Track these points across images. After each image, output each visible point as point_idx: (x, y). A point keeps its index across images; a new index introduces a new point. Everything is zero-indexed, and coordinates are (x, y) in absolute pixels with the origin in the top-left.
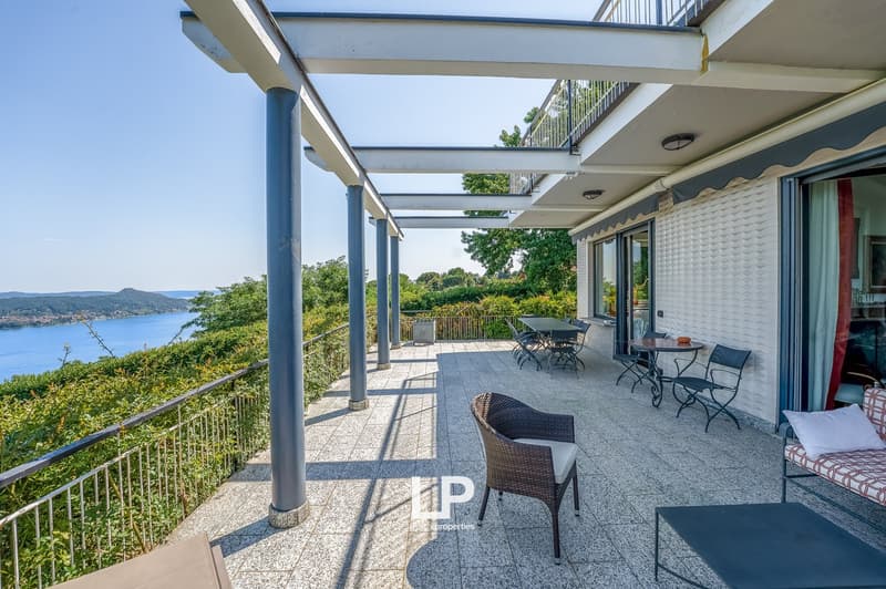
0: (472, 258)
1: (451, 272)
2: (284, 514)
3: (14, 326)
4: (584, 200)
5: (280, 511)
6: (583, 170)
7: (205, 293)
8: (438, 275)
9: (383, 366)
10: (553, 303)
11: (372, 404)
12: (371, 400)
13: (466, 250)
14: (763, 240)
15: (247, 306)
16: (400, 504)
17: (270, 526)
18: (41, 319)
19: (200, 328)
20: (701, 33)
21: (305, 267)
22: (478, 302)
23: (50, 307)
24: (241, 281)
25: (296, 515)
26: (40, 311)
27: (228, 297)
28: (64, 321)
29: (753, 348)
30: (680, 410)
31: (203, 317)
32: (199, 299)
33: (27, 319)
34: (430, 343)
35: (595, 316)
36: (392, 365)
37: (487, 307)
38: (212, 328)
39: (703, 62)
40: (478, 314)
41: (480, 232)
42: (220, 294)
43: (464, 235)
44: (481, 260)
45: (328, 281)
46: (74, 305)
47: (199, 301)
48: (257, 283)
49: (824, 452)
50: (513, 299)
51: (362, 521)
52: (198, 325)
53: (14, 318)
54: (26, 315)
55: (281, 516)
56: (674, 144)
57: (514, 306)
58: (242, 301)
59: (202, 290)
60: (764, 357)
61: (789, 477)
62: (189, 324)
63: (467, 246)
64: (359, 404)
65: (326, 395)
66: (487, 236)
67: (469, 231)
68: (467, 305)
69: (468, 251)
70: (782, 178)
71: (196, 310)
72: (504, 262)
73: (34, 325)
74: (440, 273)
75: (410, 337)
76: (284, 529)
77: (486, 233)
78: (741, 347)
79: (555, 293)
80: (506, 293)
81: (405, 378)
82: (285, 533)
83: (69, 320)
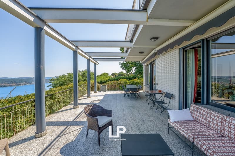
0: (122, 69)
1: (120, 73)
2: (38, 134)
3: (5, 86)
4: (139, 54)
5: (37, 133)
6: (134, 46)
7: (53, 78)
8: (117, 74)
9: (88, 97)
10: (138, 81)
11: (79, 107)
12: (80, 106)
13: (120, 67)
14: (176, 65)
15: (63, 81)
16: (70, 132)
17: (35, 137)
18: (12, 84)
19: (52, 87)
20: (146, 12)
21: (79, 71)
22: (119, 81)
23: (15, 81)
24: (62, 75)
25: (41, 135)
26: (12, 82)
27: (58, 79)
28: (18, 85)
29: (174, 93)
30: (157, 109)
31: (53, 84)
32: (52, 79)
33: (9, 84)
34: (105, 91)
35: (147, 84)
36: (91, 97)
37: (121, 82)
38: (54, 87)
39: (147, 19)
40: (118, 84)
41: (124, 62)
42: (56, 78)
43: (120, 63)
44: (125, 70)
45: (84, 75)
46: (21, 81)
47: (51, 80)
48: (66, 75)
49: (175, 121)
50: (128, 80)
51: (58, 136)
52: (51, 86)
53: (5, 84)
54: (8, 83)
55: (37, 135)
56: (153, 40)
57: (128, 82)
58: (62, 80)
59: (52, 77)
60: (176, 96)
61: (170, 127)
62: (49, 86)
63: (121, 66)
64: (76, 107)
65: (69, 104)
66: (126, 63)
67: (122, 62)
68: (115, 81)
69: (121, 67)
70: (180, 49)
71: (51, 82)
72: (131, 70)
73: (11, 86)
74: (117, 73)
75: (99, 90)
76: (38, 138)
77: (126, 62)
78: (172, 93)
79: (139, 78)
80: (127, 78)
81: (92, 100)
82: (37, 139)
83: (20, 85)
